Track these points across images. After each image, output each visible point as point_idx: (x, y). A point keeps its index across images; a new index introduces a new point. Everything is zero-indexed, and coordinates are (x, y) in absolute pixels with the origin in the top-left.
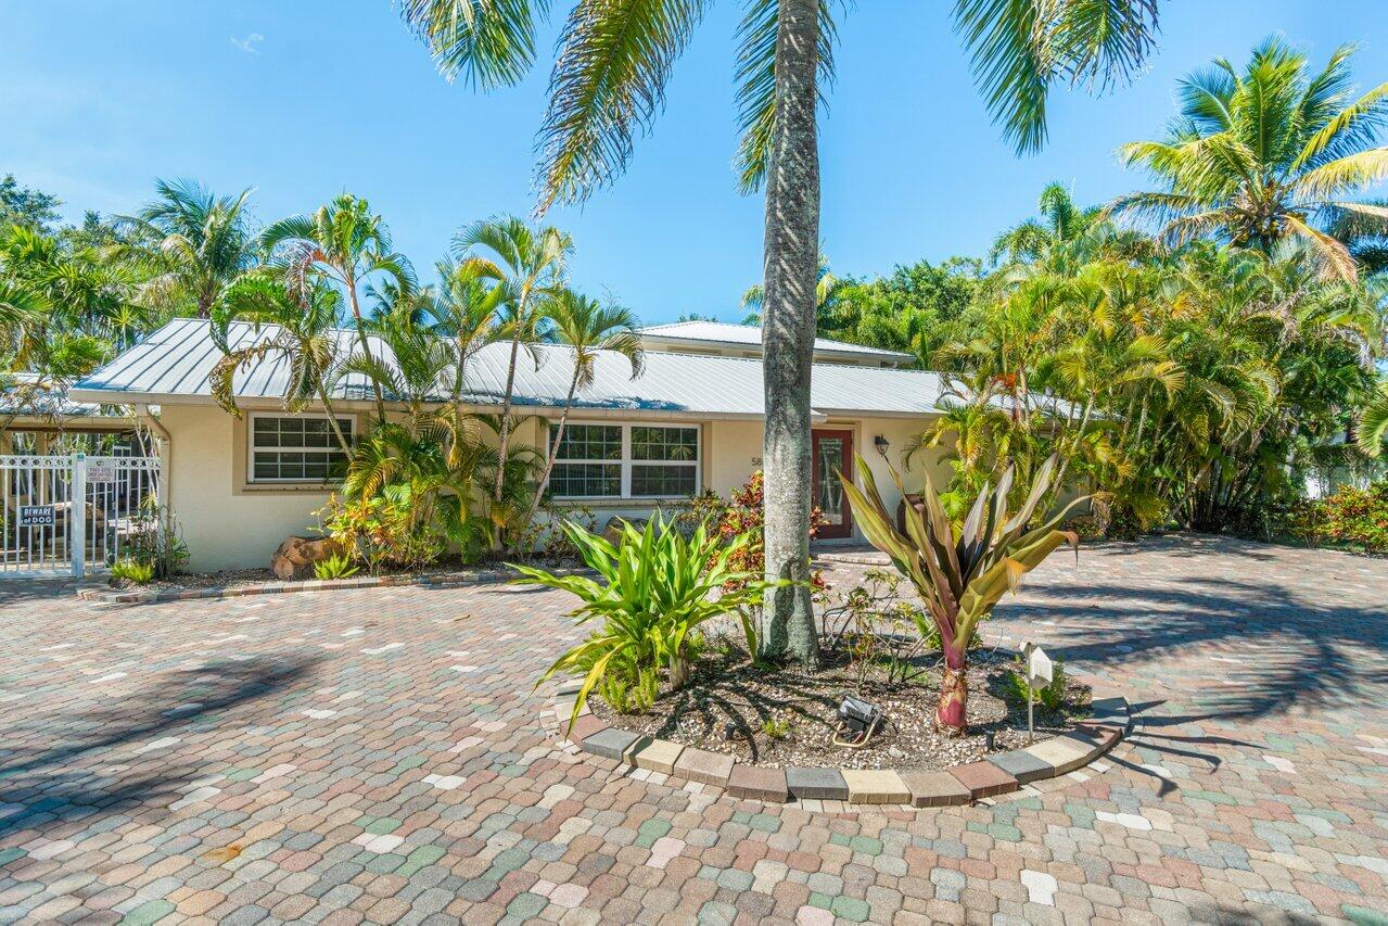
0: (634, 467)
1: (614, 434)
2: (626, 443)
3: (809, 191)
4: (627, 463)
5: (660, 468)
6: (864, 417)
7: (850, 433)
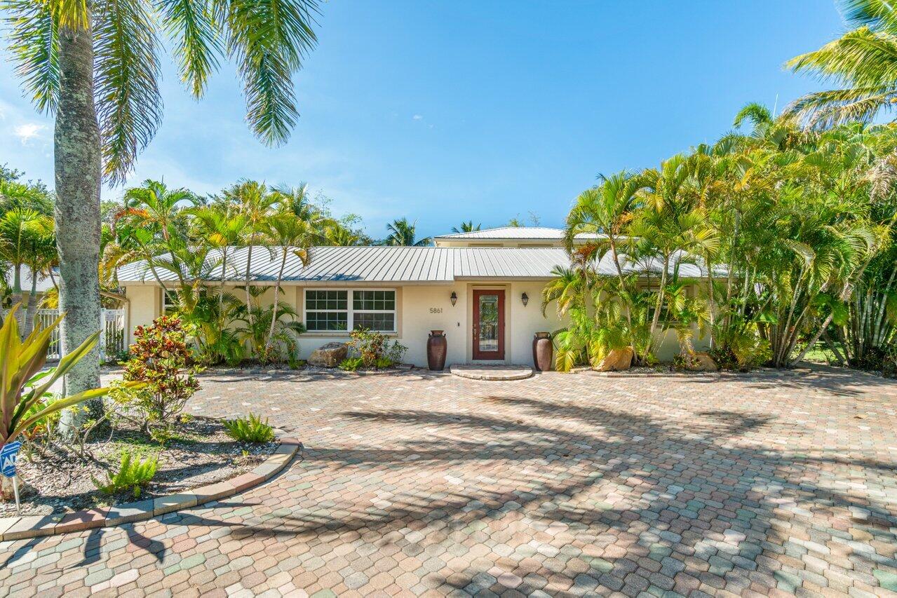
0: (355, 314)
1: (344, 295)
2: (350, 300)
3: (63, 137)
4: (350, 312)
5: (372, 314)
6: (513, 281)
7: (503, 291)
